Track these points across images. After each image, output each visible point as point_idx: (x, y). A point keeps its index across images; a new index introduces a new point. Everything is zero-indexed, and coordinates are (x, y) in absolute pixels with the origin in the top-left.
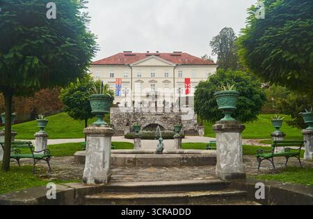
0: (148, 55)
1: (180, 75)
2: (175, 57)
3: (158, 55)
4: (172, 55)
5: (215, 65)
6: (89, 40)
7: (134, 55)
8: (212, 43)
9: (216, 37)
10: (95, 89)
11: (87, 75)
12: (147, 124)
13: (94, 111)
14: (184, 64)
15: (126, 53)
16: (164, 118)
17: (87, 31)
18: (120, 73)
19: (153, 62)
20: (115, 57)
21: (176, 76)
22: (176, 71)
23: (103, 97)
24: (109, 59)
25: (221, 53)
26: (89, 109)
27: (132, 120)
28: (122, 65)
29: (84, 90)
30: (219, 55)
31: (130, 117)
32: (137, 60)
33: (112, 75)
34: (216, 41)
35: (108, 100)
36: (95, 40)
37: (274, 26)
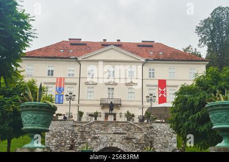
0: (105, 45)
1: (152, 75)
2: (144, 49)
3: (119, 45)
4: (139, 45)
5: (203, 60)
6: (22, 22)
7: (84, 44)
8: (199, 30)
9: (206, 21)
10: (30, 94)
11: (16, 74)
12: (101, 147)
13: (26, 127)
14: (158, 60)
15: (72, 42)
16: (127, 139)
17: (19, 9)
18: (62, 70)
19: (112, 54)
20: (56, 46)
21: (146, 76)
22: (146, 68)
23: (41, 107)
24: (47, 49)
25: (213, 43)
27: (78, 140)
28: (67, 58)
29: (9, 94)
30: (209, 46)
31: (76, 136)
32: (89, 52)
33: (51, 73)
34: (205, 26)
35: (49, 112)
36: (31, 23)
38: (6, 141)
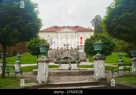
0: (64, 27)
1: (78, 36)
2: (76, 28)
3: (68, 27)
4: (74, 27)
5: (93, 31)
6: (39, 21)
7: (58, 27)
8: (92, 22)
9: (94, 19)
10: (42, 42)
11: (38, 37)
12: (64, 57)
13: (41, 52)
14: (80, 31)
15: (55, 27)
16: (72, 54)
17: (38, 18)
18: (52, 35)
19: (67, 30)
20: (50, 28)
21: (77, 36)
22: (77, 34)
23: (45, 46)
24: (47, 29)
26: (39, 51)
27: (57, 55)
28: (53, 32)
29: (37, 43)
30: (95, 27)
31: (57, 54)
32: (59, 29)
33: (49, 36)
34: (93, 21)
35: (47, 47)
36: (41, 21)
37: (117, 15)
38: (37, 56)
